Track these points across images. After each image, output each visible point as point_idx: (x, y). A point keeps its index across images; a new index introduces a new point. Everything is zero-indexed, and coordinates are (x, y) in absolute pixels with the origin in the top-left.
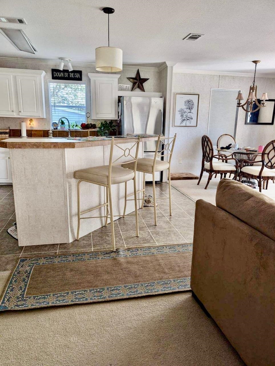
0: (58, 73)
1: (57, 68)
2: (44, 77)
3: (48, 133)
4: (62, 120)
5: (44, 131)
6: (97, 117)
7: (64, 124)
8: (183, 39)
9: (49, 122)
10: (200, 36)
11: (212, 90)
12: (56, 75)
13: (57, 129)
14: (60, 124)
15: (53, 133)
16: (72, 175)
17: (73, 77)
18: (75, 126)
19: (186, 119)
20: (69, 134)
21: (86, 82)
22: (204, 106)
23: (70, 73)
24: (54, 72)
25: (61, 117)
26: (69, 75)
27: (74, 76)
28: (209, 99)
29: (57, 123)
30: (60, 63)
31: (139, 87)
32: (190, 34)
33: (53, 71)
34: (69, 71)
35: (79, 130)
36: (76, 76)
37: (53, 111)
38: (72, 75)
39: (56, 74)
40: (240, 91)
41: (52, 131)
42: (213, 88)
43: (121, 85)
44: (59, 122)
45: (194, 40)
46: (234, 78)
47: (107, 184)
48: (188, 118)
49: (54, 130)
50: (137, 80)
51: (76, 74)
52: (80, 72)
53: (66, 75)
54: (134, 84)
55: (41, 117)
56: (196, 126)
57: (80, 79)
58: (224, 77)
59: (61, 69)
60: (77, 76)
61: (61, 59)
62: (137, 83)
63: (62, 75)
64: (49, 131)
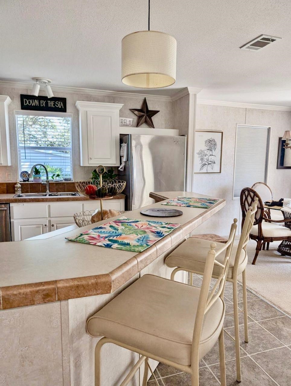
0: (31, 101)
1: (29, 94)
2: (9, 106)
3: (14, 187)
4: (36, 169)
5: (8, 185)
6: (89, 163)
7: (39, 174)
8: (241, 48)
9: (16, 170)
10: (273, 40)
11: (238, 127)
12: (28, 103)
13: (28, 180)
14: (34, 174)
15: (22, 188)
16: (83, 330)
17: (52, 106)
18: (56, 176)
19: (207, 163)
20: (48, 187)
21: (72, 114)
22: (229, 146)
23: (49, 101)
24: (24, 99)
25: (35, 164)
26: (47, 104)
27: (54, 105)
28: (235, 137)
29: (29, 173)
30: (34, 85)
31: (146, 122)
32: (262, 35)
33: (23, 97)
34: (49, 98)
35: (62, 182)
36: (57, 105)
37: (22, 155)
38: (51, 104)
39: (28, 101)
40: (270, 128)
41: (20, 184)
42: (238, 124)
43: (124, 119)
44: (31, 172)
45: (257, 49)
46: (263, 111)
47: (187, 364)
48: (210, 163)
49: (23, 182)
50: (143, 112)
51: (58, 103)
52: (64, 100)
53: (43, 103)
54: (140, 117)
55: (2, 165)
56: (219, 172)
57: (64, 110)
58: (252, 110)
59: (36, 94)
60: (59, 105)
61: (37, 79)
62: (144, 117)
63: (36, 102)
64: (16, 184)
